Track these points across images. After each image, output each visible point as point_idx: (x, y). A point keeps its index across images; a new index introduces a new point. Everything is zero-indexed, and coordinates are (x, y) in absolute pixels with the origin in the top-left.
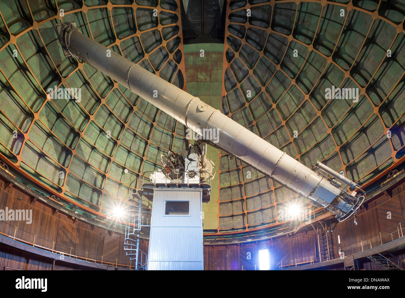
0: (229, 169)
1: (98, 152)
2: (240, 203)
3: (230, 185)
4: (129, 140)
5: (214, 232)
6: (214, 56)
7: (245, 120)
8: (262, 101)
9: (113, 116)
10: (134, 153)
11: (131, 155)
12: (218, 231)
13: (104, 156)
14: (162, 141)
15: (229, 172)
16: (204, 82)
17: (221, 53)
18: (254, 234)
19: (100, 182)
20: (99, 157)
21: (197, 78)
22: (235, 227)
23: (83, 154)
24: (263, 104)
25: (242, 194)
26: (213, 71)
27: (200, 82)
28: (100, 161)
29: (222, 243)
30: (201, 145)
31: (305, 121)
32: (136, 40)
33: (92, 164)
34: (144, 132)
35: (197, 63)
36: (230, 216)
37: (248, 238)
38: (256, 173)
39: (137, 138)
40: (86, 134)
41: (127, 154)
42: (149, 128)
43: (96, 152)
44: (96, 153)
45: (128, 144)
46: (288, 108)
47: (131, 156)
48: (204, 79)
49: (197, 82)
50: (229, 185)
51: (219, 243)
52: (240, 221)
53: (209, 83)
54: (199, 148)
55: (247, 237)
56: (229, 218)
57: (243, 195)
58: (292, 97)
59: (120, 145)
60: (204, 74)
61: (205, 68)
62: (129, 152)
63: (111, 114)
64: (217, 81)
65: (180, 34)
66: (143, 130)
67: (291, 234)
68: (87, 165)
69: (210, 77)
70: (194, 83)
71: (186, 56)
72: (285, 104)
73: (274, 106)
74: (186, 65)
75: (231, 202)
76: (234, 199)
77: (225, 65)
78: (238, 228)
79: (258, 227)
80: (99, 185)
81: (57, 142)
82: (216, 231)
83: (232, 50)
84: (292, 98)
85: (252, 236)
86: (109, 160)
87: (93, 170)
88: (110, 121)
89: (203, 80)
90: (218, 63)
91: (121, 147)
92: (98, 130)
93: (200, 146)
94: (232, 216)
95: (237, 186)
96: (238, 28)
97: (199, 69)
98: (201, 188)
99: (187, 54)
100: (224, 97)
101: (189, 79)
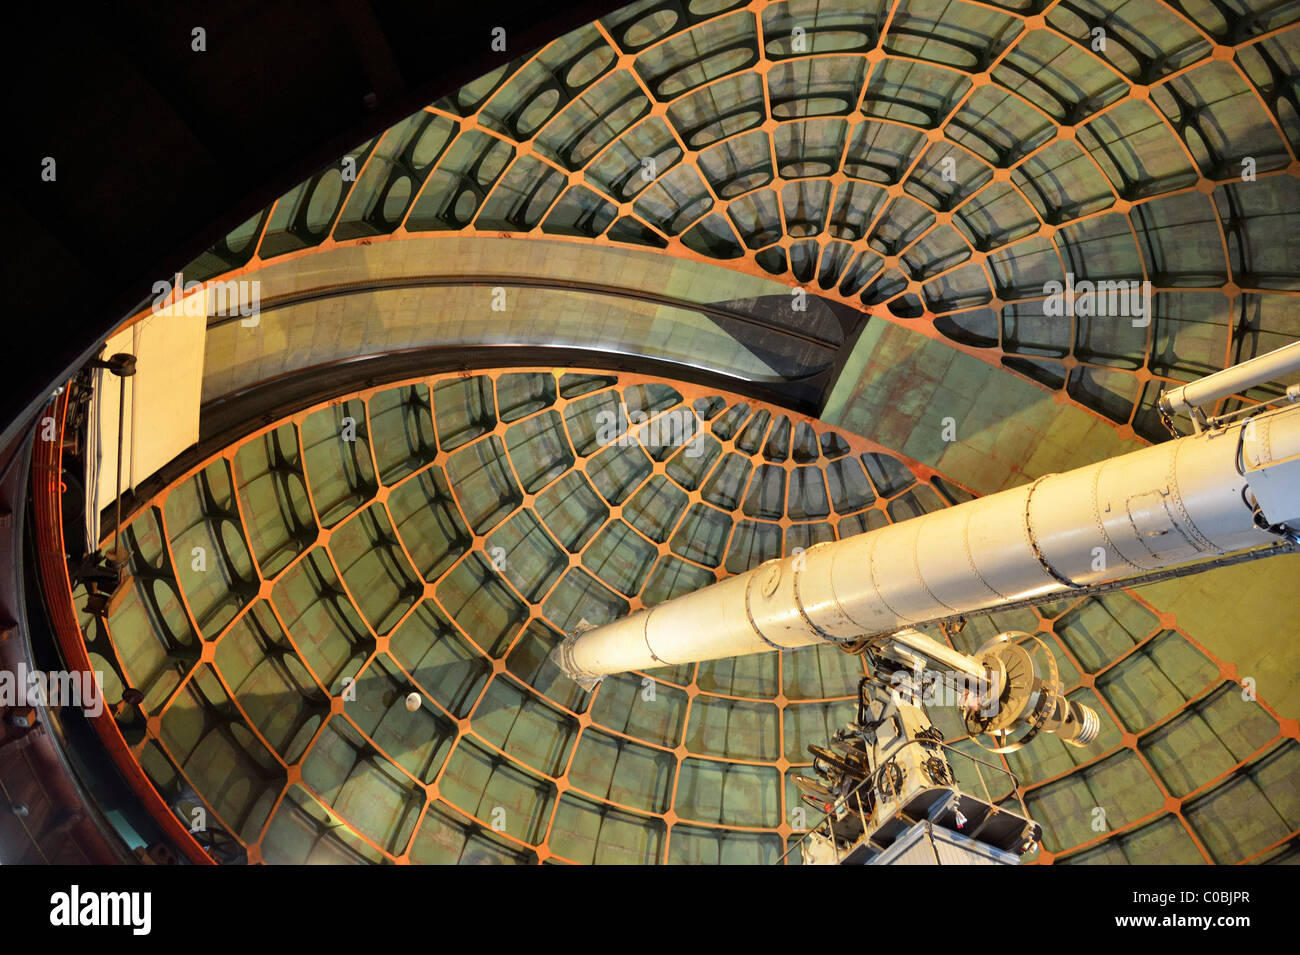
6: (885, 351)
16: (929, 403)
17: (889, 328)
21: (909, 416)
26: (918, 366)
27: (924, 413)
35: (876, 401)
48: (922, 400)
49: (916, 423)
53: (940, 389)
60: (910, 394)
61: (899, 385)
64: (948, 364)
65: (796, 418)
69: (930, 379)
70: (916, 431)
71: (844, 422)
74: (862, 435)
77: (922, 325)
83: (895, 297)
89: (924, 403)
90: (908, 344)
97: (891, 403)
98: (918, 821)
99: (842, 420)
100: (1005, 361)
101: (899, 441)
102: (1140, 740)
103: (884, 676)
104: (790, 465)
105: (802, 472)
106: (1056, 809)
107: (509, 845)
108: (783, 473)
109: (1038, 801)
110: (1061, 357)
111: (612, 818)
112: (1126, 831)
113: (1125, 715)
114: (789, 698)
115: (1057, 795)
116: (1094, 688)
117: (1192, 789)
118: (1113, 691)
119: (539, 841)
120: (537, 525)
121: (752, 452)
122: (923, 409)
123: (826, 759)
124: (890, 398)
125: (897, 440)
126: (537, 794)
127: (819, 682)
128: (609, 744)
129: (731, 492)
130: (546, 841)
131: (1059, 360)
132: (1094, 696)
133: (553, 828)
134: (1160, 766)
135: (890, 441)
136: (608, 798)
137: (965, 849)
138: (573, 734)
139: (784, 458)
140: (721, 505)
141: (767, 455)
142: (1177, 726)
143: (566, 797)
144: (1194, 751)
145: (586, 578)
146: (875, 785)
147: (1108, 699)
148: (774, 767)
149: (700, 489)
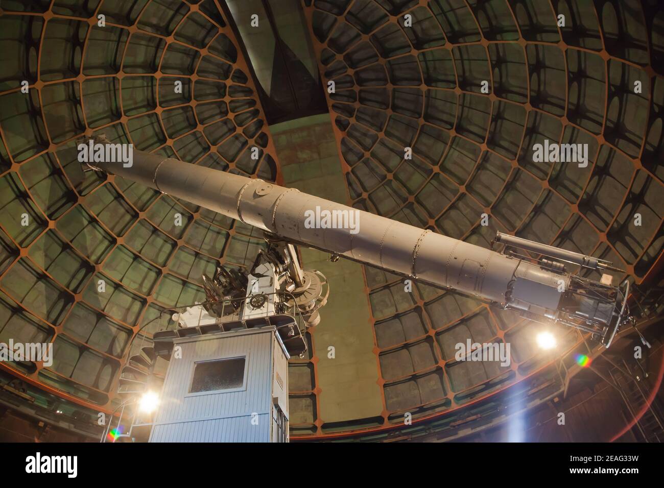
0: (386, 283)
1: (127, 292)
2: (426, 346)
3: (397, 311)
4: (187, 263)
5: (376, 424)
6: (317, 129)
7: (395, 197)
8: (414, 167)
9: (159, 233)
10: (194, 284)
11: (189, 287)
12: (386, 419)
13: (135, 297)
14: (248, 256)
15: (387, 287)
16: (309, 161)
17: (329, 123)
18: (473, 415)
19: (122, 344)
20: (126, 300)
21: (297, 158)
22: (427, 404)
23: (98, 299)
24: (419, 170)
25: (426, 327)
26: (321, 145)
27: (304, 162)
28: (127, 306)
30: (279, 247)
31: (499, 178)
32: (199, 135)
33: (110, 314)
34: (214, 247)
35: (294, 141)
36: (410, 380)
37: (460, 427)
39: (201, 258)
40: (108, 266)
41: (181, 286)
42: (224, 240)
43: (122, 292)
44: (121, 294)
45: (184, 271)
46: (462, 167)
47: (189, 289)
48: (308, 157)
49: (297, 163)
50: (394, 313)
52: (435, 388)
53: (318, 160)
54: (278, 253)
55: (458, 425)
56: (408, 383)
57: (429, 326)
58: (462, 151)
59: (168, 274)
60: (307, 151)
61: (307, 145)
62: (184, 283)
63: (155, 231)
64: (331, 156)
65: (262, 115)
66: (212, 244)
67: (556, 400)
68: (101, 316)
69: (319, 154)
70: (294, 165)
71: (275, 137)
72: (455, 163)
73: (436, 169)
74: (275, 147)
75: (406, 346)
76: (412, 340)
77: (339, 134)
78: (434, 404)
79: (480, 395)
80: (119, 350)
81: (53, 286)
82: (379, 420)
83: (344, 117)
84: (462, 153)
85: (469, 419)
86: (144, 302)
87: (111, 323)
88: (153, 241)
89: (308, 159)
90: (327, 135)
91: (171, 278)
92: (130, 256)
93: (278, 249)
94: (414, 378)
95: (410, 311)
96: (347, 93)
97: (298, 147)
98: (272, 325)
100: (347, 174)
110: (364, 191)
121: (232, 111)
125: (285, 162)
129: (207, 115)
135: (282, 159)
137: (279, 344)
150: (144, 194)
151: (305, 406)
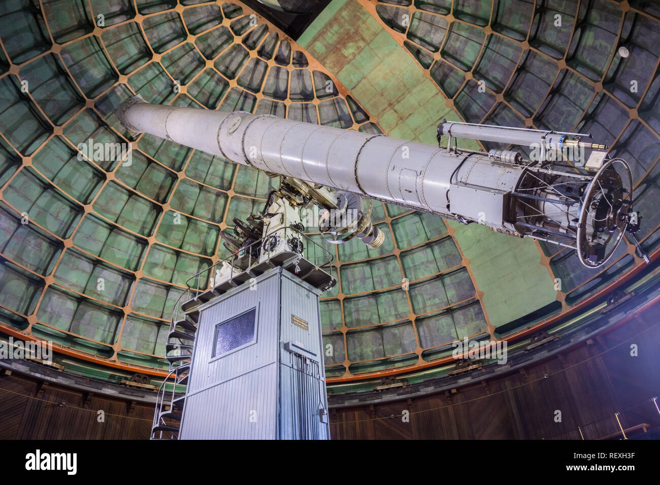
12: (564, 303)
16: (359, 53)
21: (346, 57)
26: (360, 29)
27: (354, 58)
29: (544, 354)
35: (331, 42)
38: (578, 108)
48: (356, 50)
49: (349, 63)
51: (537, 357)
53: (367, 47)
60: (351, 44)
61: (346, 37)
64: (376, 34)
65: (282, 36)
69: (363, 39)
70: (347, 67)
71: (310, 48)
74: (317, 59)
77: (370, 6)
89: (356, 52)
97: (339, 46)
98: (277, 266)
99: (309, 46)
100: (406, 44)
101: (336, 70)
102: (401, 253)
103: (284, 192)
104: (272, 63)
105: (278, 70)
106: (353, 275)
107: (47, 235)
108: (266, 67)
109: (346, 270)
110: (434, 52)
111: (116, 233)
112: (381, 291)
113: (399, 240)
114: (236, 192)
115: (356, 269)
116: (389, 225)
117: (416, 278)
118: (398, 228)
119: (67, 236)
120: (102, 50)
121: (252, 48)
122: (354, 55)
123: (241, 227)
124: (339, 43)
125: (336, 69)
126: (71, 211)
127: (255, 188)
128: (123, 192)
129: (233, 67)
130: (71, 238)
131: (432, 53)
132: (388, 227)
133: (78, 231)
134: (406, 266)
135: (331, 68)
136: (116, 222)
137: (297, 284)
138: (102, 182)
139: (269, 58)
140: (224, 74)
141: (260, 53)
142: (420, 250)
143: (89, 216)
144: (423, 263)
145: (129, 92)
146: (263, 245)
147: (394, 231)
148: (218, 226)
149: (214, 60)
150: (224, 172)
151: (475, 315)
